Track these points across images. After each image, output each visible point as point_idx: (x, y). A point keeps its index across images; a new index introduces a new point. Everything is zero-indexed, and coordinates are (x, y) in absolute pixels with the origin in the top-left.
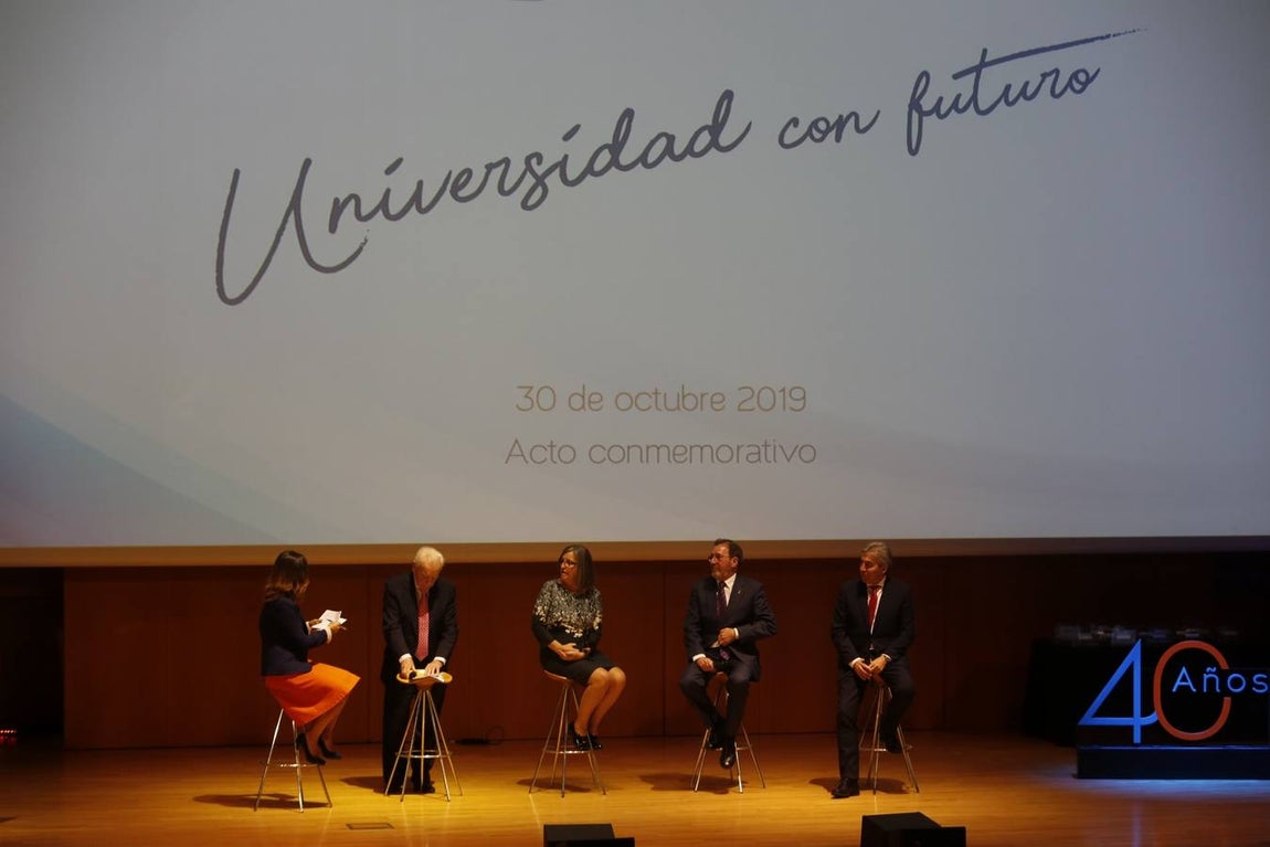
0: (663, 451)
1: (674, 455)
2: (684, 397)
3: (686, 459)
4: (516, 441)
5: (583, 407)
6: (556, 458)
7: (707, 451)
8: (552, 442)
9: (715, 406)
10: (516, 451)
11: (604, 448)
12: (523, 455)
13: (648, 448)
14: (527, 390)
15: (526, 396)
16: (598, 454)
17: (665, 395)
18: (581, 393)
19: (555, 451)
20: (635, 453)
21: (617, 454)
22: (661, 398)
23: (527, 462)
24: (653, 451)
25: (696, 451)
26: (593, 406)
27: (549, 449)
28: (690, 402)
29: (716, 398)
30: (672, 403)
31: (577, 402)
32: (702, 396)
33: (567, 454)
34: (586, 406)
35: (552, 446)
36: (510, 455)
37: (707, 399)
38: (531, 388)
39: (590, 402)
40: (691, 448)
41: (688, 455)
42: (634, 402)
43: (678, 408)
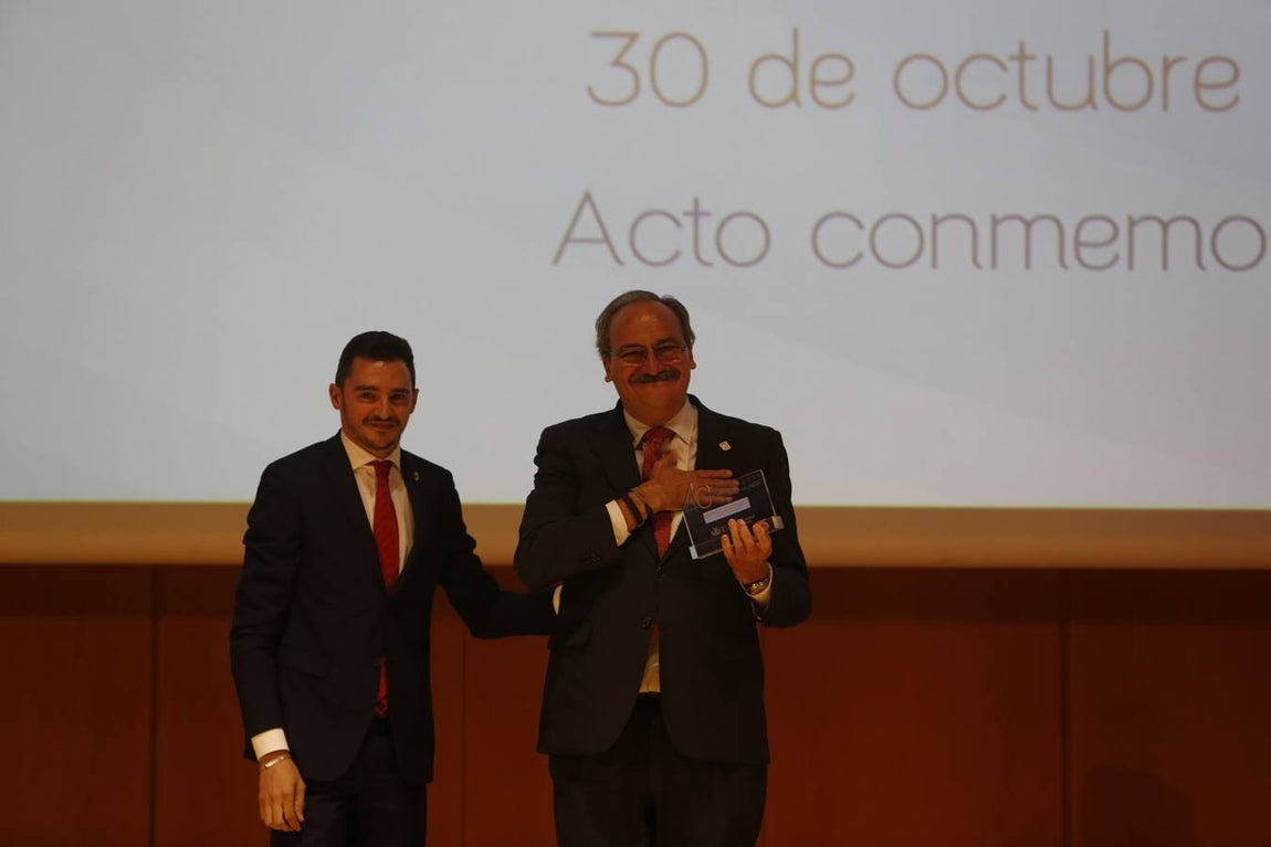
0: (1044, 234)
1: (1078, 244)
2: (1108, 70)
3: (1116, 258)
4: (588, 197)
5: (794, 96)
6: (709, 251)
7: (1181, 235)
8: (696, 202)
9: (1206, 95)
10: (587, 226)
11: (860, 225)
12: (607, 240)
13: (995, 222)
14: (622, 42)
15: (617, 63)
16: (841, 240)
17: (1050, 60)
18: (787, 53)
19: (708, 227)
20: (954, 237)
21: (897, 243)
22: (1035, 71)
23: (618, 261)
24: (1012, 233)
25: (1149, 234)
26: (824, 93)
27: (688, 222)
28: (1128, 84)
29: (1222, 73)
30: (1071, 87)
31: (774, 81)
32: (1167, 65)
33: (743, 239)
34: (804, 93)
35: (696, 214)
36: (567, 239)
37: (1182, 77)
38: (633, 37)
39: (814, 82)
40: (1132, 223)
41: (1121, 245)
42: (952, 82)
43: (1090, 101)
